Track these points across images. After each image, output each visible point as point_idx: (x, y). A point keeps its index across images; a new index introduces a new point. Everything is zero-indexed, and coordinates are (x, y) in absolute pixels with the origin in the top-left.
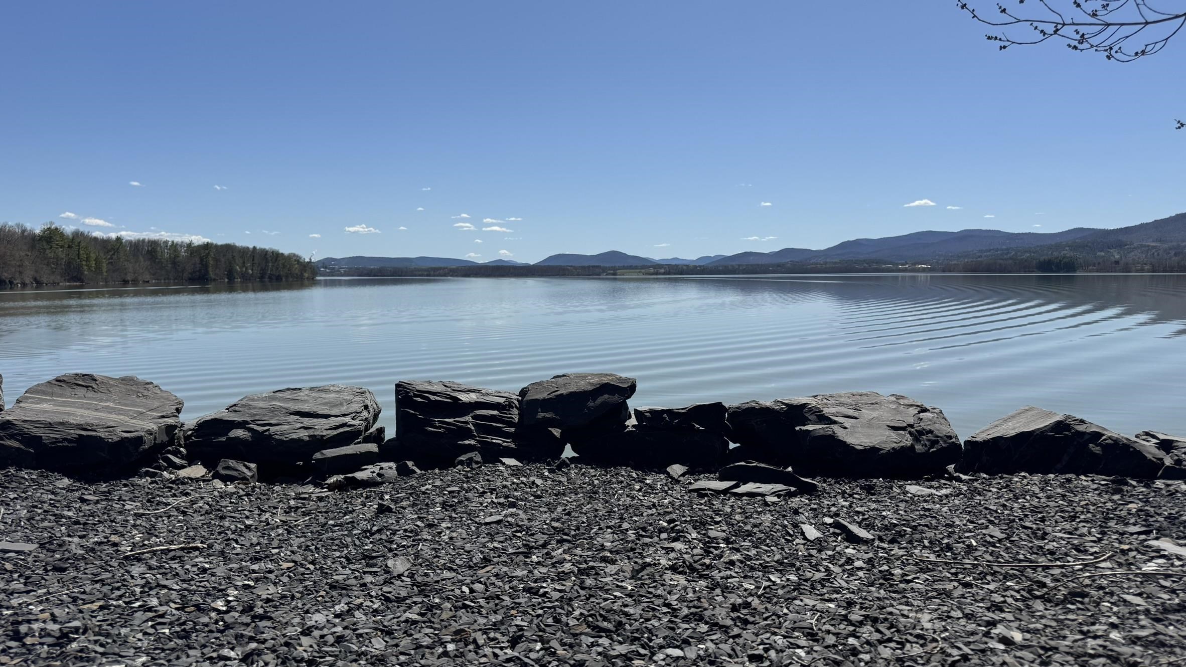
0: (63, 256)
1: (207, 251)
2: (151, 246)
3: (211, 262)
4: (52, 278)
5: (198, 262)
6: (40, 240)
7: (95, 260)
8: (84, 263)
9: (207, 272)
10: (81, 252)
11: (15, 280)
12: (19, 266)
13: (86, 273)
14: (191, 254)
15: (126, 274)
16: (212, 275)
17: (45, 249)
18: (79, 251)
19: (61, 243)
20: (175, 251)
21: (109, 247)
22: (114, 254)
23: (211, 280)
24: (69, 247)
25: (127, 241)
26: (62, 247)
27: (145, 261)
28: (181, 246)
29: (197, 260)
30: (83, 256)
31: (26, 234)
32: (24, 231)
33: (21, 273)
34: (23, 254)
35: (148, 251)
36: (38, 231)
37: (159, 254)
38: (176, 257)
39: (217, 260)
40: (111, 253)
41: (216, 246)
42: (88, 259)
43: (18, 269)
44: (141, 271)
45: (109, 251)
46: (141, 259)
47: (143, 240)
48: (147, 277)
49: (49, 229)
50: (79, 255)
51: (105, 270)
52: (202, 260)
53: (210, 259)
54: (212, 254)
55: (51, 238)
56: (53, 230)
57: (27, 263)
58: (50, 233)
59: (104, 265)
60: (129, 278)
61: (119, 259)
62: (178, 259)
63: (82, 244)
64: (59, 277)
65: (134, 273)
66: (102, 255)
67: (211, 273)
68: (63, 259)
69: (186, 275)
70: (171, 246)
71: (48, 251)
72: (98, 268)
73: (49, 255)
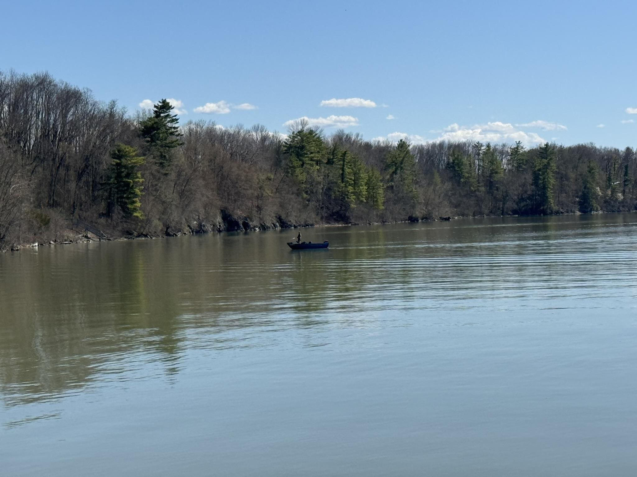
0: (320, 179)
1: (545, 161)
2: (453, 154)
3: (552, 181)
4: (304, 216)
5: (530, 181)
6: (286, 152)
7: (366, 184)
8: (350, 189)
9: (544, 199)
10: (347, 170)
11: (251, 221)
12: (258, 197)
13: (353, 206)
14: (519, 166)
15: (413, 207)
16: (552, 203)
17: (294, 167)
18: (343, 170)
19: (317, 156)
20: (492, 162)
21: (389, 161)
22: (395, 172)
23: (551, 213)
24: (330, 162)
25: (415, 148)
26: (318, 162)
27: (443, 182)
28: (502, 153)
29: (529, 177)
30: (350, 178)
31: (267, 143)
32: (264, 139)
33: (259, 208)
34: (263, 177)
35: (448, 164)
36: (284, 137)
37: (465, 169)
38: (494, 172)
39: (562, 177)
40: (391, 171)
41: (561, 150)
42: (356, 184)
43: (256, 203)
44: (437, 200)
45: (388, 166)
46: (437, 178)
47: (441, 145)
48: (446, 211)
49: (300, 132)
50: (343, 176)
51: (381, 200)
52: (536, 177)
53: (551, 174)
54: (553, 165)
55: (302, 148)
56: (305, 135)
57: (269, 192)
58: (302, 140)
59: (381, 191)
60: (418, 213)
61: (403, 180)
62: (497, 177)
63: (348, 157)
64: (313, 215)
65: (427, 204)
66: (377, 173)
67: (552, 201)
68: (319, 183)
69: (510, 205)
70: (485, 153)
71: (298, 171)
72: (372, 198)
73: (300, 177)
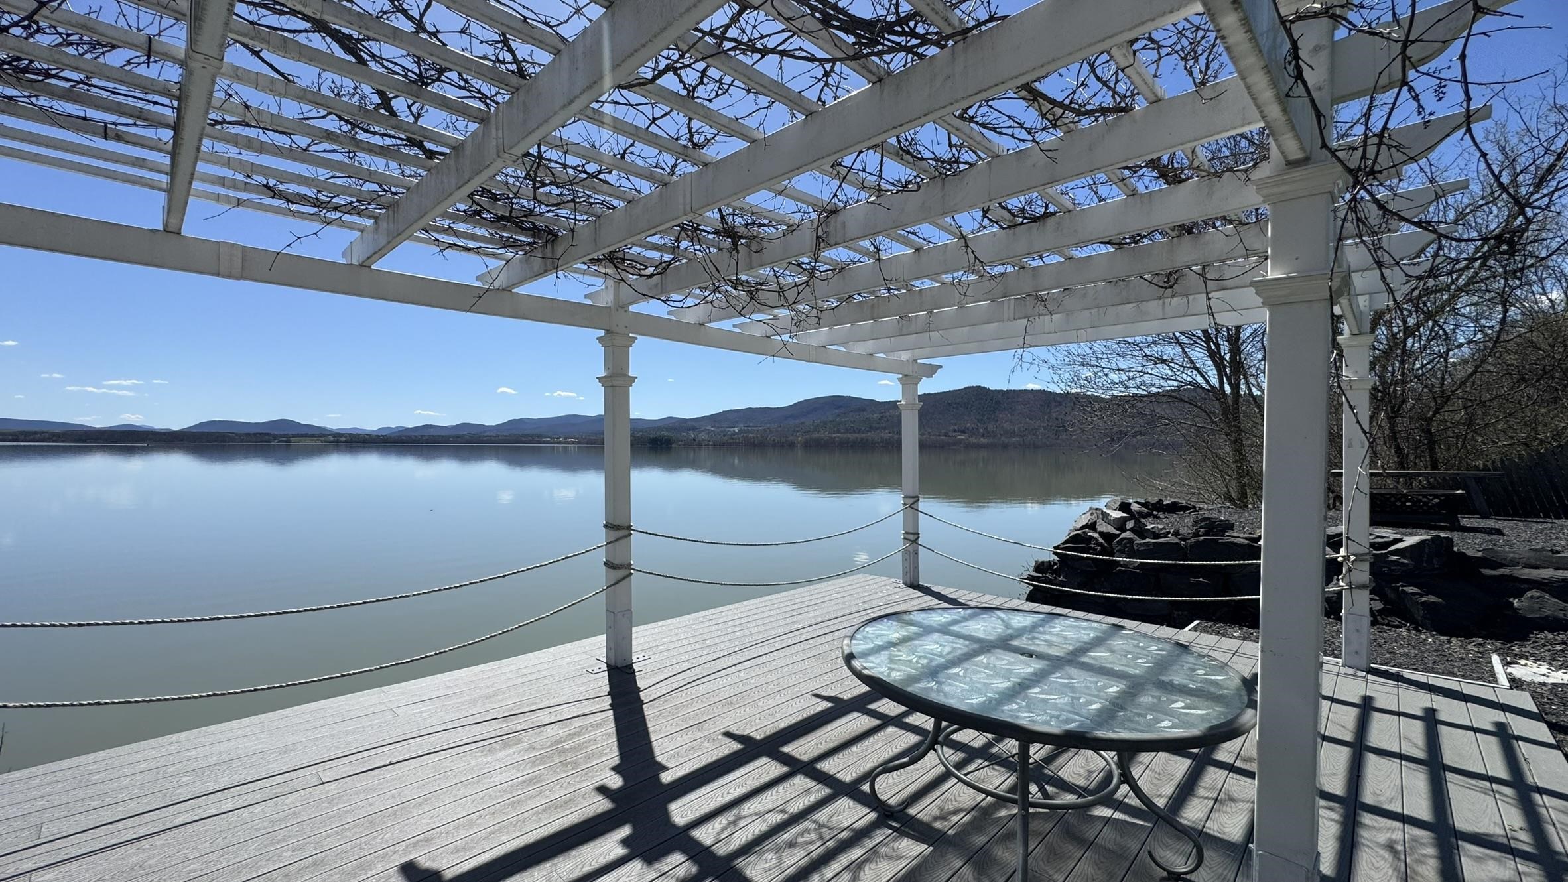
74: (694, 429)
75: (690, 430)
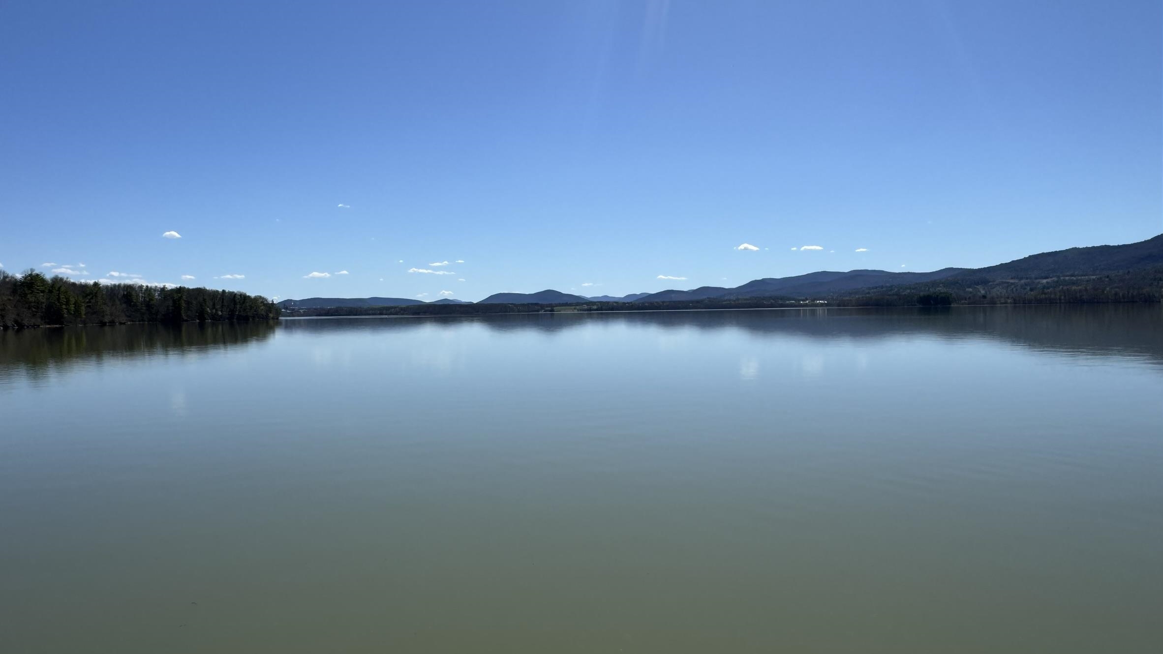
0: (44, 300)
1: (179, 295)
2: (127, 290)
3: (184, 305)
4: (33, 321)
6: (21, 285)
7: (74, 304)
8: (64, 306)
9: (179, 314)
10: (61, 297)
13: (65, 315)
14: (164, 297)
15: (103, 317)
17: (27, 294)
19: (41, 288)
20: (149, 295)
21: (88, 292)
22: (92, 298)
24: (50, 291)
26: (42, 291)
27: (121, 304)
28: (155, 290)
29: (170, 303)
30: (63, 300)
31: (7, 280)
32: (5, 277)
34: (6, 299)
35: (124, 295)
36: (19, 277)
37: (134, 298)
38: (150, 300)
39: (189, 303)
40: (89, 297)
41: (188, 290)
42: (67, 303)
44: (118, 314)
45: (87, 295)
46: (118, 302)
47: (119, 285)
48: (123, 319)
49: (30, 275)
50: (59, 299)
51: (83, 312)
52: (174, 303)
53: (183, 302)
54: (184, 297)
55: (32, 283)
56: (34, 276)
57: (9, 307)
58: (32, 279)
59: (83, 308)
60: (106, 320)
61: (97, 302)
62: (152, 302)
63: (62, 289)
64: (40, 320)
65: (111, 316)
66: (80, 299)
67: (183, 315)
68: (43, 303)
69: (160, 317)
70: (145, 290)
71: (29, 296)
72: (77, 311)
73: (30, 299)
74: (984, 282)
75: (978, 284)
